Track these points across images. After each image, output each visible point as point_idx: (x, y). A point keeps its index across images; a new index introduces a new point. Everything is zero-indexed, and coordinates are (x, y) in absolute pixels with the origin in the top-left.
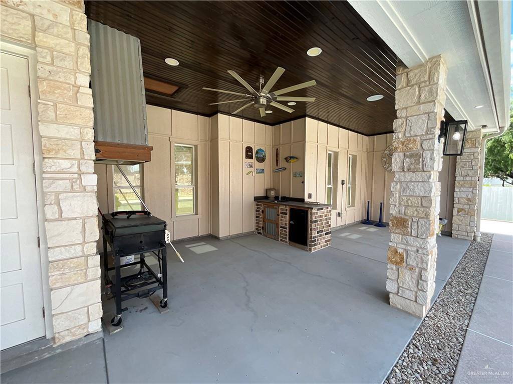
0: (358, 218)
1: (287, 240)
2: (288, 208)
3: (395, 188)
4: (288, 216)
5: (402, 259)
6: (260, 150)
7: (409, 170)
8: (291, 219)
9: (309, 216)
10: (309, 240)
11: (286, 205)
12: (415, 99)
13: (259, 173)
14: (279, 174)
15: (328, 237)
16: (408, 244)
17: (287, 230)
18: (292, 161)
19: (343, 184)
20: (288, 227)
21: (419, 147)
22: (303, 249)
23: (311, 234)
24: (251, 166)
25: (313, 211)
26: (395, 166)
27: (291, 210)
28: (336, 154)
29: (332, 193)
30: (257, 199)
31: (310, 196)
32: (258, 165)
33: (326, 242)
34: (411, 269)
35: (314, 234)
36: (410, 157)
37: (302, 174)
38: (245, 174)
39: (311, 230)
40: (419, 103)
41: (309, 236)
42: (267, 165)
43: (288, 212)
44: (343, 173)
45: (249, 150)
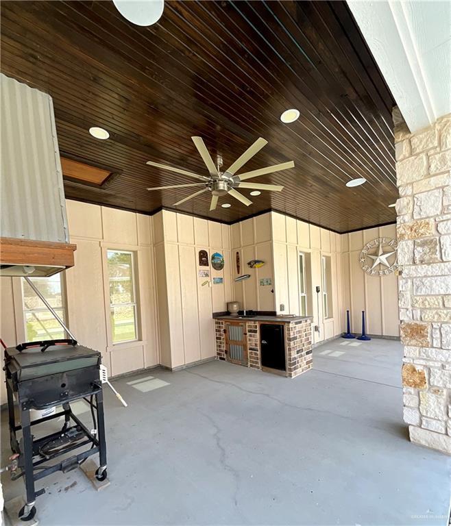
0: (338, 332)
1: (259, 365)
2: (257, 324)
3: (405, 286)
4: (258, 335)
5: (423, 380)
6: (217, 254)
7: (422, 262)
8: (262, 338)
9: (286, 332)
10: (287, 362)
11: (255, 321)
12: (423, 171)
13: (217, 283)
14: (242, 284)
15: (309, 357)
16: (428, 359)
17: (259, 353)
18: (257, 265)
19: (318, 291)
20: (259, 348)
21: (433, 231)
22: (280, 375)
23: (290, 355)
24: (207, 275)
25: (291, 325)
26: (403, 258)
27: (263, 327)
28: (308, 256)
29: (307, 302)
30: (216, 316)
31: (282, 308)
32: (215, 274)
33: (308, 363)
34: (436, 392)
35: (294, 354)
36: (423, 244)
37: (270, 282)
38: (200, 285)
39: (290, 349)
40: (429, 175)
41: (287, 357)
42: (227, 272)
43: (258, 329)
44: (317, 280)
45: (203, 254)
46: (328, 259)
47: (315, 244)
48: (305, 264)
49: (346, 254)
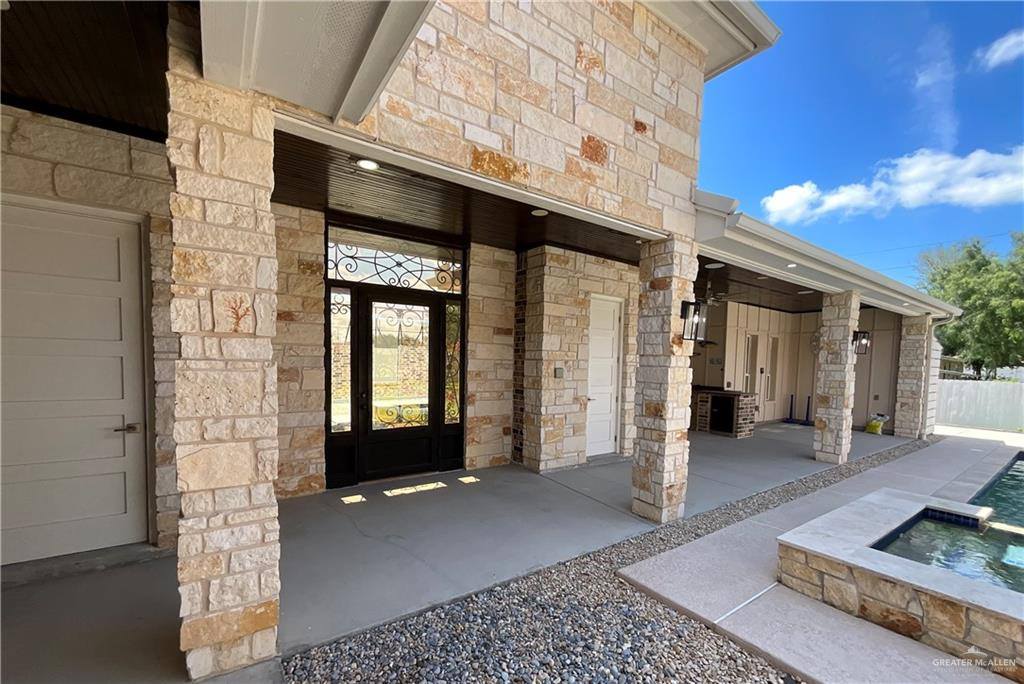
0: (780, 416)
1: (708, 429)
2: (709, 396)
4: (709, 404)
5: (825, 426)
7: (831, 363)
8: (713, 406)
9: (736, 402)
10: (735, 426)
11: (707, 393)
15: (752, 426)
17: (708, 419)
18: (708, 346)
19: (762, 372)
20: (709, 415)
22: (728, 436)
23: (738, 420)
25: (741, 398)
26: (821, 360)
27: (714, 399)
28: (756, 338)
29: (751, 382)
31: (729, 385)
33: (750, 430)
35: (741, 421)
36: (832, 354)
37: (721, 362)
39: (738, 416)
41: (735, 423)
43: (710, 400)
44: (762, 360)
46: (775, 341)
47: (764, 326)
48: (753, 344)
49: (796, 335)
